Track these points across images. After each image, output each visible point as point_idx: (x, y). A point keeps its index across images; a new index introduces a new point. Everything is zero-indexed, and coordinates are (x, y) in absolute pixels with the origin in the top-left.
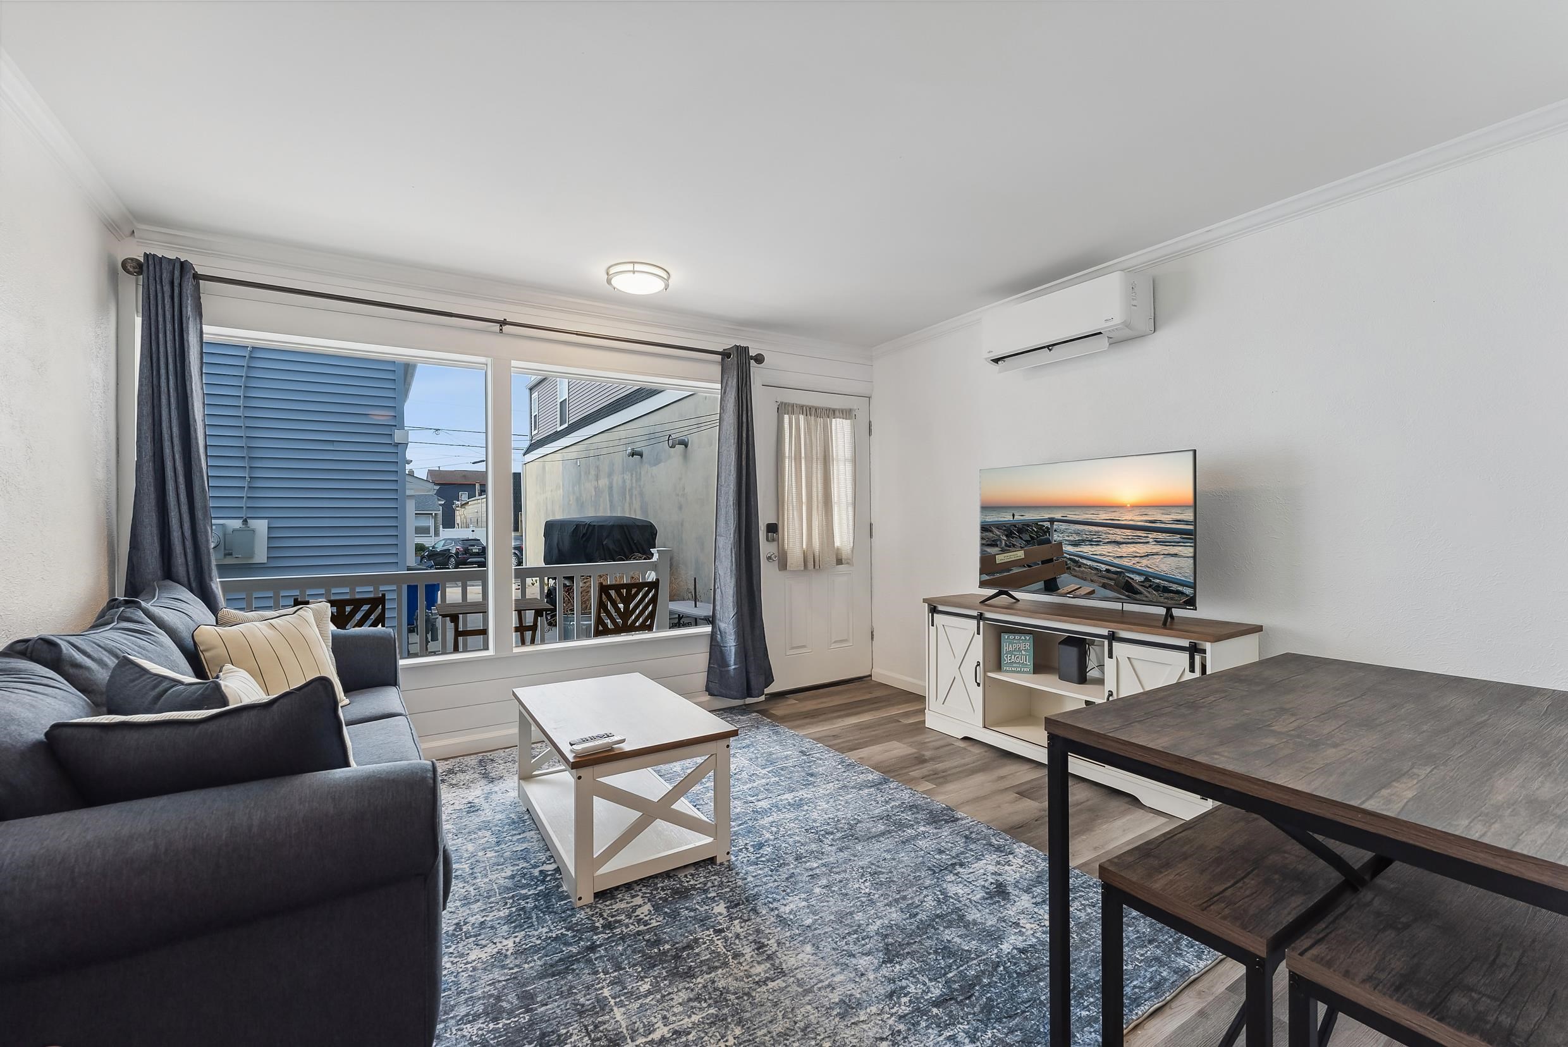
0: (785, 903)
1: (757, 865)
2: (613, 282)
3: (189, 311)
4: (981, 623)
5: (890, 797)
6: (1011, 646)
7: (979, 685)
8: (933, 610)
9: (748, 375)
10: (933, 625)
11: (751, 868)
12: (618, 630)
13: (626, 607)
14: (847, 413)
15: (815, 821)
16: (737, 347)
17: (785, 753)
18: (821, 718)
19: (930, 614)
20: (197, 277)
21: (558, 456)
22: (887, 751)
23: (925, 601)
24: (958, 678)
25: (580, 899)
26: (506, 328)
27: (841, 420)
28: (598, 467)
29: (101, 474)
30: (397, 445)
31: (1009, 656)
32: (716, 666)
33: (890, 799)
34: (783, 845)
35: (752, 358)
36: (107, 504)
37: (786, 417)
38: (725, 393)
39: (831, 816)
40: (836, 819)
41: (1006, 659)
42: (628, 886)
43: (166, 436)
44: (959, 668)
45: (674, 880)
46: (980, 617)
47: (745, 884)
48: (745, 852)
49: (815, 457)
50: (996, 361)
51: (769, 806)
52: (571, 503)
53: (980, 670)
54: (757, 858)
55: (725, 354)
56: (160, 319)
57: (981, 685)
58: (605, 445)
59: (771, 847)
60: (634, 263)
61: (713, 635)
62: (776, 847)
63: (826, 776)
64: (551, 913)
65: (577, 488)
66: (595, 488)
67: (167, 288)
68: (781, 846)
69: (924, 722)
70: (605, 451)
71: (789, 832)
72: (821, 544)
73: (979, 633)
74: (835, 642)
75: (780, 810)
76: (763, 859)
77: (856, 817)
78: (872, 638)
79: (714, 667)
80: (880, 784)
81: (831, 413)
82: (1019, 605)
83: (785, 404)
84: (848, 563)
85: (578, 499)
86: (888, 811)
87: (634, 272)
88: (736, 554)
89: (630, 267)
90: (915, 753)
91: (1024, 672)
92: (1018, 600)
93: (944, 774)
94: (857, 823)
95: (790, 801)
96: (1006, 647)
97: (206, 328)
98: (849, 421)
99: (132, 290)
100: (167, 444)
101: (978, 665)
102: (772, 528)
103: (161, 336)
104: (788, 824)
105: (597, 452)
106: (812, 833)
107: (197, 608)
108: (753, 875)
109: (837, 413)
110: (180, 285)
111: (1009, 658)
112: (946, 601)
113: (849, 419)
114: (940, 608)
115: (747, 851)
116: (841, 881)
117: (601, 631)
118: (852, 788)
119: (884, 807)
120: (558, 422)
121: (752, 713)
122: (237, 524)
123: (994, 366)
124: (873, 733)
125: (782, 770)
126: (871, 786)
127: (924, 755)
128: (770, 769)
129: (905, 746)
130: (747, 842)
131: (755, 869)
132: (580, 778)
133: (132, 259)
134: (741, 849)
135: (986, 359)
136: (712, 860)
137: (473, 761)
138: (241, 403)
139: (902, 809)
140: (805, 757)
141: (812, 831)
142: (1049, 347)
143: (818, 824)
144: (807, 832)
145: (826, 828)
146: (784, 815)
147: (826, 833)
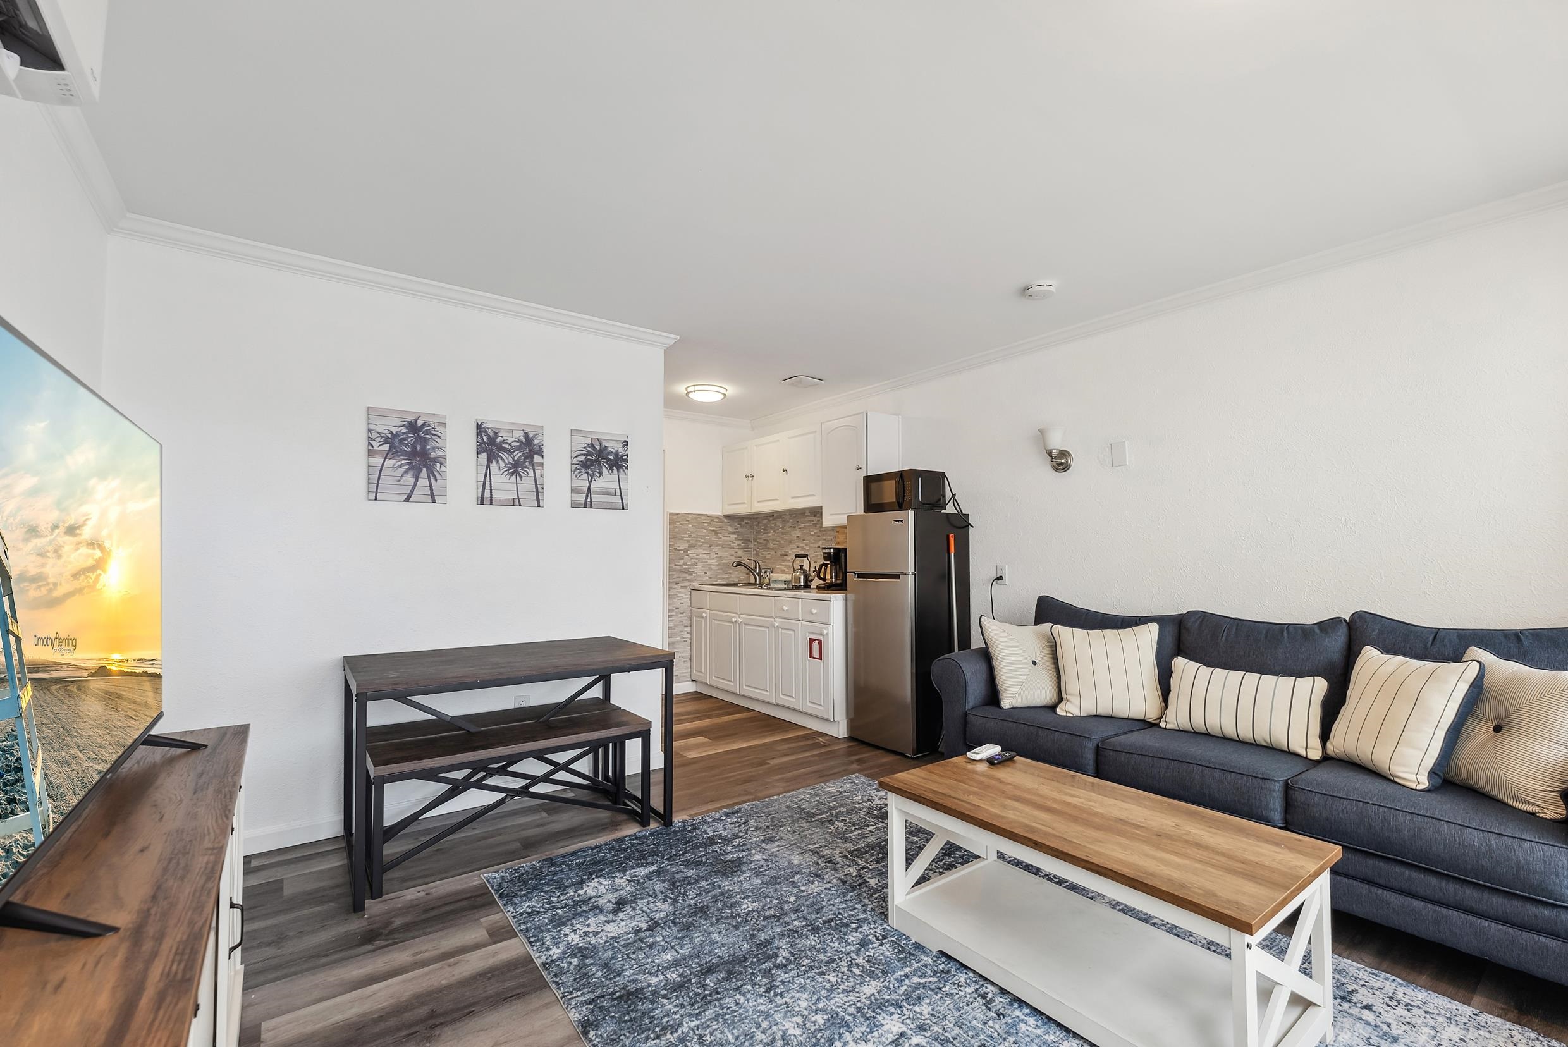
1: (858, 920)
11: (862, 916)
15: (803, 988)
34: (836, 944)
39: (779, 1000)
40: (772, 993)
47: (861, 901)
48: (878, 935)
54: (861, 927)
59: (849, 941)
68: (839, 944)
71: (834, 965)
75: (859, 1010)
76: (853, 926)
104: (839, 980)
108: (857, 910)
115: (876, 936)
131: (858, 915)
134: (884, 938)
141: (803, 968)
143: (798, 982)
144: (811, 967)
145: (787, 975)
146: (850, 998)
147: (785, 967)
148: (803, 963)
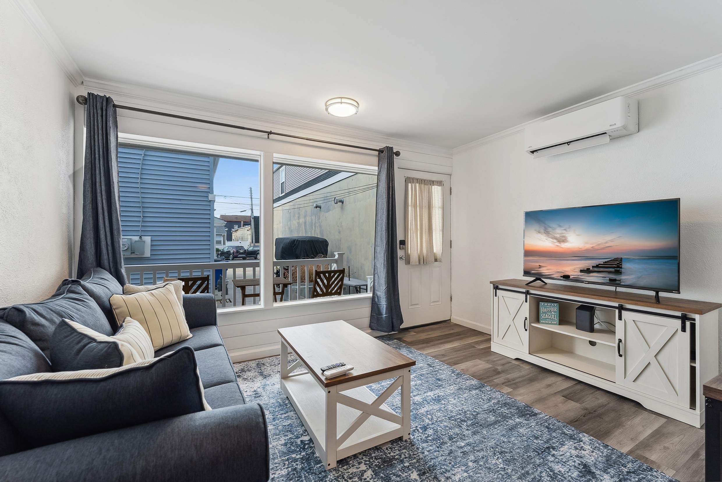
0: (453, 473)
1: (427, 442)
2: (329, 110)
3: (111, 123)
4: (528, 296)
5: (490, 397)
6: (545, 309)
7: (526, 330)
8: (496, 288)
9: (393, 162)
10: (496, 296)
11: (425, 445)
12: (324, 295)
13: (328, 282)
14: (440, 183)
15: (451, 412)
16: (387, 147)
17: (420, 365)
18: (432, 343)
19: (494, 290)
20: (115, 106)
21: (280, 208)
22: (475, 366)
23: (491, 282)
24: (512, 325)
25: (329, 465)
26: (271, 136)
27: (437, 186)
28: (299, 213)
29: (65, 210)
30: (210, 201)
31: (544, 314)
32: (375, 314)
33: (490, 398)
34: (439, 429)
35: (394, 153)
36: (68, 227)
37: (410, 185)
38: (380, 171)
39: (460, 408)
40: (464, 411)
41: (542, 316)
42: (355, 456)
43: (98, 191)
44: (513, 320)
45: (381, 452)
46: (527, 293)
47: (425, 457)
48: (417, 432)
49: (424, 205)
50: (533, 152)
51: (421, 400)
52: (286, 230)
53: (527, 322)
54: (426, 437)
55: (381, 151)
56: (96, 128)
57: (528, 330)
58: (303, 202)
59: (432, 430)
60: (341, 98)
61: (373, 299)
62: (434, 430)
63: (448, 381)
64: (312, 473)
65: (289, 223)
66: (298, 223)
67: (99, 111)
68: (437, 429)
69: (490, 347)
70: (302, 206)
71: (439, 419)
72: (427, 251)
73: (526, 302)
74: (433, 302)
75: (429, 403)
76: (430, 438)
77: (475, 409)
78: (451, 300)
79: (374, 315)
80: (480, 387)
81: (432, 183)
82: (546, 286)
83: (409, 178)
84: (440, 261)
85: (289, 228)
86: (493, 407)
87: (341, 103)
88: (386, 256)
89: (339, 100)
90: (491, 368)
91: (553, 324)
92: (546, 284)
93: (514, 382)
94: (477, 415)
95: (433, 397)
96: (542, 310)
97: (120, 135)
98: (440, 187)
99: (82, 113)
100: (99, 195)
101: (526, 319)
102: (403, 243)
103: (96, 137)
104: (436, 413)
105: (299, 206)
106: (453, 420)
107: (113, 284)
108: (427, 450)
109: (435, 183)
110: (106, 110)
111: (544, 316)
112: (504, 283)
113: (440, 186)
114: (500, 287)
115: (419, 432)
116: (483, 458)
117: (316, 295)
118: (465, 389)
119: (489, 404)
120: (280, 193)
121: (394, 339)
122: (137, 238)
123: (532, 156)
124: (464, 354)
125: (421, 376)
126: (476, 389)
127: (497, 369)
128: (415, 375)
129: (483, 362)
130: (417, 425)
131: (427, 445)
132: (329, 392)
133: (82, 96)
134: (415, 430)
135: (527, 151)
136: (400, 439)
137: (253, 364)
138: (139, 181)
139: (500, 406)
140: (431, 368)
141: (453, 419)
142: (568, 143)
143: (454, 414)
144: (450, 419)
145: (459, 417)
146: (432, 407)
147: (461, 420)
148: (454, 421)
